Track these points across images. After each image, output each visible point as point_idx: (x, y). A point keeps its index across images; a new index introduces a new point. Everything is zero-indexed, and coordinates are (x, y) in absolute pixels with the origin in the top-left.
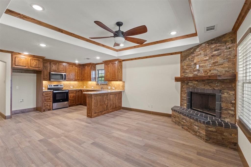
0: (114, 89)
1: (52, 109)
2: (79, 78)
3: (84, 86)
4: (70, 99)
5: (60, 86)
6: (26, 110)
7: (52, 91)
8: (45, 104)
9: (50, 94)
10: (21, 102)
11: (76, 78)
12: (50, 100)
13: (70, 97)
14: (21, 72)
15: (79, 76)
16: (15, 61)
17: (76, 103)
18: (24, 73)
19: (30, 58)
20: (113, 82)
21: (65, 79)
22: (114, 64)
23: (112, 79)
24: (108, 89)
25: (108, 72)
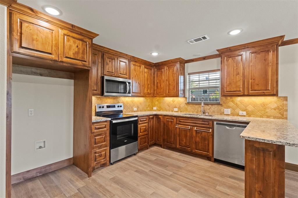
0: (245, 114)
1: (108, 162)
2: (150, 91)
3: (153, 106)
4: (139, 136)
5: (118, 107)
6: (52, 167)
7: (110, 119)
8: (95, 153)
9: (105, 127)
10: (40, 147)
11: (146, 91)
12: (105, 141)
13: (139, 131)
14: (41, 75)
15: (149, 86)
16: (21, 33)
17: (148, 143)
18: (47, 76)
19: (61, 32)
20: (239, 99)
21: (129, 93)
22: (261, 52)
23: (251, 91)
24: (222, 113)
25: (237, 75)
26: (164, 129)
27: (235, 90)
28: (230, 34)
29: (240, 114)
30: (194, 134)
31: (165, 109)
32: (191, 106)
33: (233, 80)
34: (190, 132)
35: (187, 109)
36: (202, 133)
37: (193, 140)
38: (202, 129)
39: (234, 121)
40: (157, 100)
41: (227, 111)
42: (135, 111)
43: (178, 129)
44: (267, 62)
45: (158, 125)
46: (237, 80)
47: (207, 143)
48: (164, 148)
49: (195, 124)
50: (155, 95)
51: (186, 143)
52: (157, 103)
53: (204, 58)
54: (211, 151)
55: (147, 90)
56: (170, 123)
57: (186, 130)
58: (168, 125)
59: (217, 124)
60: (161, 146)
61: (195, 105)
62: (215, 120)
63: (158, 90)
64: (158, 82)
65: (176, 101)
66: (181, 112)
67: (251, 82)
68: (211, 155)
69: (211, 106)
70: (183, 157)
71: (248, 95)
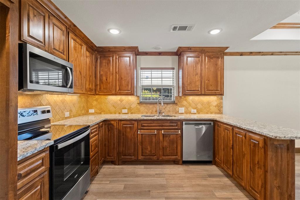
0: (196, 112)
2: (92, 86)
3: (88, 108)
4: (91, 159)
11: (87, 86)
15: (91, 78)
20: (191, 98)
21: (71, 87)
22: (214, 57)
23: (207, 91)
24: (177, 112)
25: (196, 75)
26: (119, 137)
27: (194, 89)
28: (210, 34)
29: (192, 112)
30: (161, 138)
31: (109, 110)
32: (145, 106)
33: (193, 79)
34: (155, 137)
35: (140, 110)
36: (170, 136)
37: (160, 145)
38: (170, 132)
39: (201, 119)
40: (94, 99)
41: (182, 109)
42: (66, 118)
43: (141, 135)
44: (217, 66)
45: (109, 134)
46: (196, 80)
47: (175, 146)
48: (119, 165)
49: (162, 127)
50: (97, 93)
51: (151, 151)
52: (95, 103)
53: (160, 54)
54: (179, 154)
55: (89, 85)
56: (128, 130)
57: (150, 136)
58: (126, 132)
59: (186, 124)
60: (113, 163)
61: (149, 105)
62: (184, 120)
63: (102, 85)
64: (102, 75)
65: (124, 101)
66: (132, 113)
67: (207, 83)
68: (179, 158)
69: (166, 105)
70: (152, 170)
71: (205, 95)
